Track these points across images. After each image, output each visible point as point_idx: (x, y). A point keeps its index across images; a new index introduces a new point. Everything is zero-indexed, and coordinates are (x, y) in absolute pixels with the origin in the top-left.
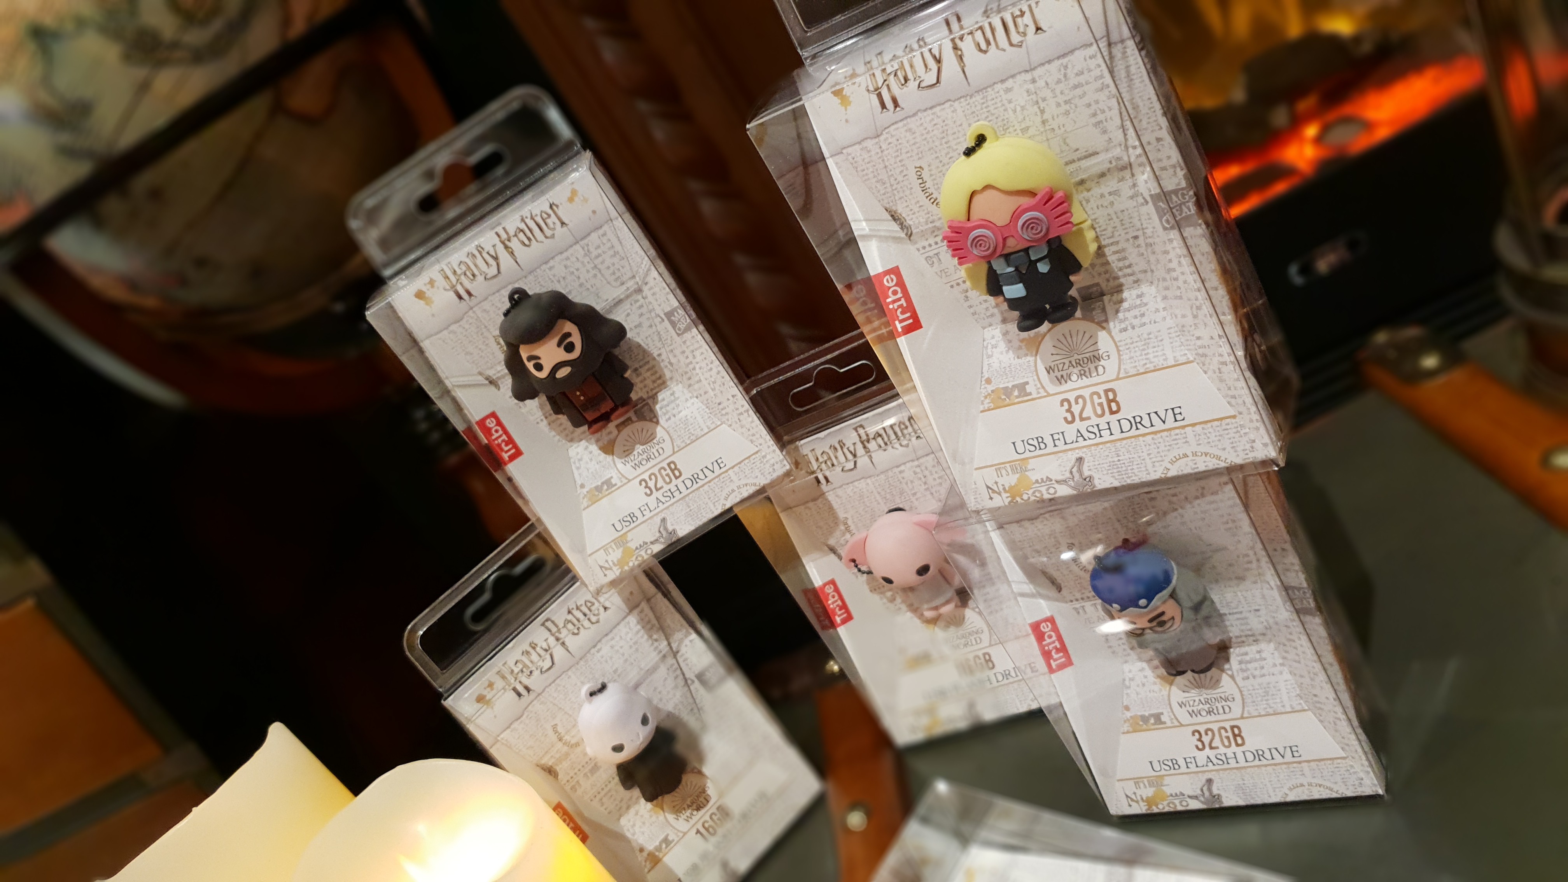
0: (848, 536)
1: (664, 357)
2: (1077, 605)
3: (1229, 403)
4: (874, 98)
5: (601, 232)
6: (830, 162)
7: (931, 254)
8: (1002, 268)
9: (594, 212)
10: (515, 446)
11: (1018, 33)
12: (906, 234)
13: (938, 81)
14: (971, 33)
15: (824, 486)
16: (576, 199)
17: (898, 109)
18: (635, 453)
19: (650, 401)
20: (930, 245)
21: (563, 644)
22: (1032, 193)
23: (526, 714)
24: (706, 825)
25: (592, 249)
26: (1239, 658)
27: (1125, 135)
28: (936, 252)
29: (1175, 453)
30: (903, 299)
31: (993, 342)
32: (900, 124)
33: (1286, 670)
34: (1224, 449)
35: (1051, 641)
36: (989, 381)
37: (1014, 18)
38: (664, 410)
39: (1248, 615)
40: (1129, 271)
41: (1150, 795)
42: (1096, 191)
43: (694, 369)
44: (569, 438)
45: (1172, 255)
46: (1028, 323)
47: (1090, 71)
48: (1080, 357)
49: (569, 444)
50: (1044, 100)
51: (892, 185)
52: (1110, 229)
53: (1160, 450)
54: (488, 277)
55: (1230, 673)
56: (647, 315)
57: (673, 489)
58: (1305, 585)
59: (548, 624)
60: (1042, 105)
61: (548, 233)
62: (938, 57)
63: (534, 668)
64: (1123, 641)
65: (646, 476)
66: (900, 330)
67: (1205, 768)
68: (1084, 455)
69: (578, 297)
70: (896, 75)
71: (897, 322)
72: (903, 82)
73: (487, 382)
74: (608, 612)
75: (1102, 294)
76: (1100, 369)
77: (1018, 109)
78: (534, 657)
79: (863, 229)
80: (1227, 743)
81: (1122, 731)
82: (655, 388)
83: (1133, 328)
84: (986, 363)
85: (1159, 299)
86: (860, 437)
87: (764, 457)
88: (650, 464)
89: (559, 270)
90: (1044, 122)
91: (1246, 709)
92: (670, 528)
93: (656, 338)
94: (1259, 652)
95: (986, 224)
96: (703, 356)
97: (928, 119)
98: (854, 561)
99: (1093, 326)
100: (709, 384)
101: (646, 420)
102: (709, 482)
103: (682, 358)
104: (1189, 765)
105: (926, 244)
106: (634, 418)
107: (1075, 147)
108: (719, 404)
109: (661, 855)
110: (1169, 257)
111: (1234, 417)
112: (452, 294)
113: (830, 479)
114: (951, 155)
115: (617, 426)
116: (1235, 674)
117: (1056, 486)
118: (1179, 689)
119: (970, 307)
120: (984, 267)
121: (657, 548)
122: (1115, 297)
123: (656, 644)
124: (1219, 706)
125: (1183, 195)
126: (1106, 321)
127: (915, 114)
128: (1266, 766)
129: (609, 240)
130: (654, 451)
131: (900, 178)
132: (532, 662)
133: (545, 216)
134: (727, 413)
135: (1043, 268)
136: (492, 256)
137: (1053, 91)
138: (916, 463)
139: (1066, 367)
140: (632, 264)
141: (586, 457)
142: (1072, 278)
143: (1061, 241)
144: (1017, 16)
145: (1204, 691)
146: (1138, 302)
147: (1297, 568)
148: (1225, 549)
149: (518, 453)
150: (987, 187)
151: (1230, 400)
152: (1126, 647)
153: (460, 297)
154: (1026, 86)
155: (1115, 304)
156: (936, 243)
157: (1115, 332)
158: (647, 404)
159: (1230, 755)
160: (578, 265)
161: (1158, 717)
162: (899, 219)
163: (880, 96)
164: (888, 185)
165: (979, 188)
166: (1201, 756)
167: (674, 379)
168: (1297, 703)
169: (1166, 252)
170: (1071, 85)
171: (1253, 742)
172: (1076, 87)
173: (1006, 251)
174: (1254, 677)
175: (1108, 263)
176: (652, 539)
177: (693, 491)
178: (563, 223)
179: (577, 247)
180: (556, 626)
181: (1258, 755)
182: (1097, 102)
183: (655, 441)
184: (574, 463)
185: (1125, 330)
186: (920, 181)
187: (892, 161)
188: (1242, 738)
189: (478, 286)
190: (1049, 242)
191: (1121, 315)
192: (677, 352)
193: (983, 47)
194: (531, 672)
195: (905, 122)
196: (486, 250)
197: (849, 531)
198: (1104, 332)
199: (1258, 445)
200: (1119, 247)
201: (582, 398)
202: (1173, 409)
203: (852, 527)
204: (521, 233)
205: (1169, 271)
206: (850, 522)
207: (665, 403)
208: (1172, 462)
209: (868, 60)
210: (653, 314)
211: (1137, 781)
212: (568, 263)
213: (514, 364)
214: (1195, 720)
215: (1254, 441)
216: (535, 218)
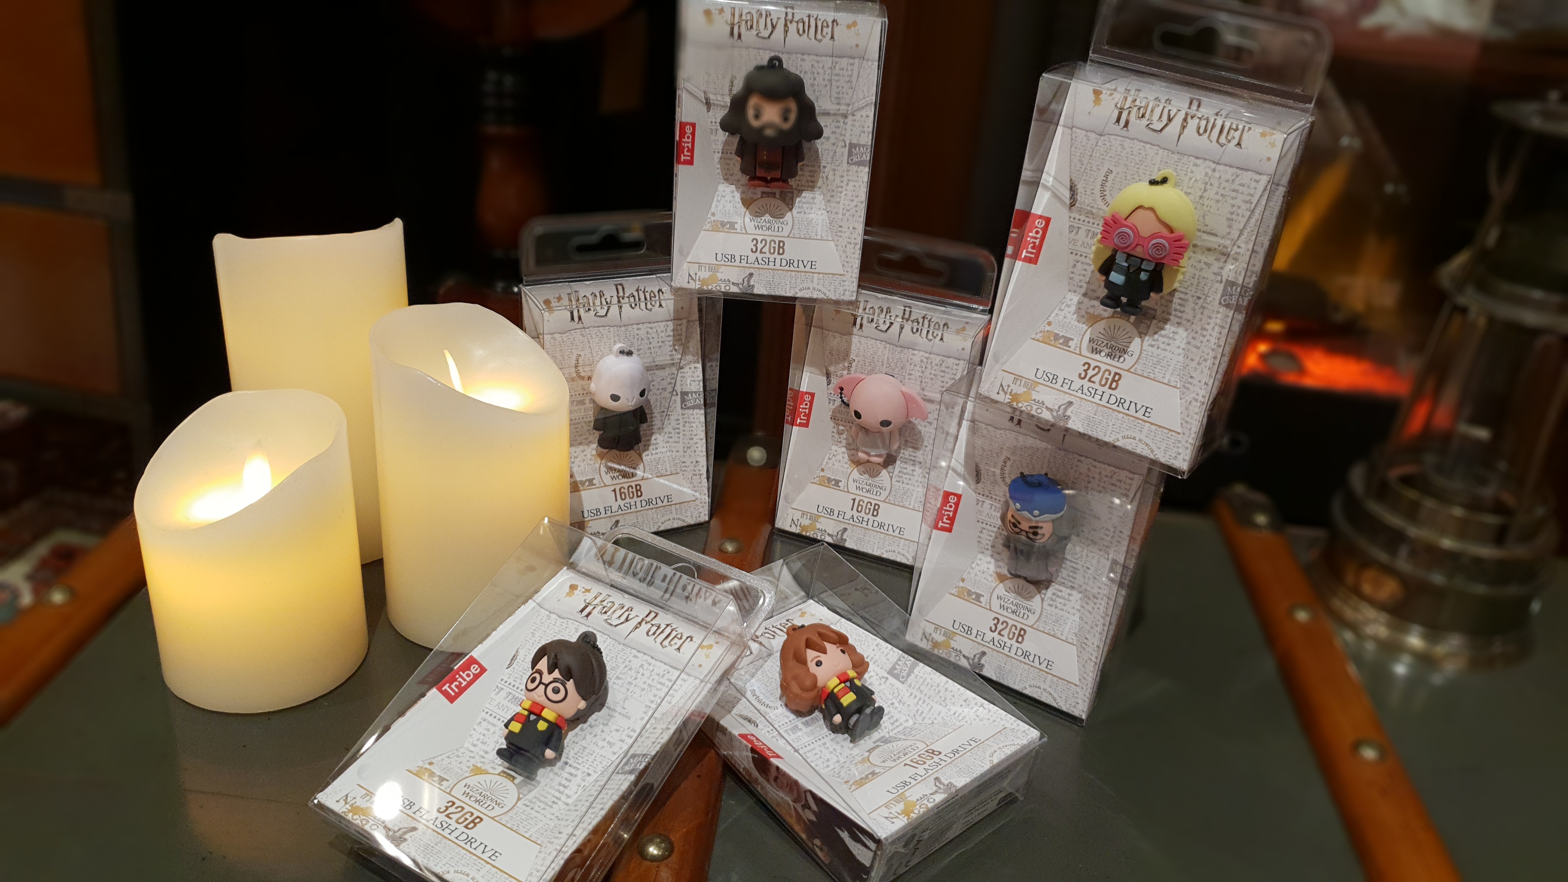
0: (845, 372)
1: (826, 170)
2: (981, 498)
3: (1181, 424)
4: (1116, 113)
5: (852, 61)
6: (1060, 129)
7: (1076, 225)
8: (1121, 260)
9: (857, 46)
10: (692, 157)
11: (1226, 138)
12: (1071, 203)
13: (1161, 130)
14: (1200, 118)
15: (856, 330)
16: (853, 29)
17: (1125, 129)
18: (763, 218)
19: (795, 192)
20: (1079, 220)
21: (621, 307)
22: (1171, 230)
23: (568, 334)
24: (622, 490)
25: (837, 68)
26: (1055, 591)
27: (1239, 237)
28: (1079, 226)
29: (1129, 433)
30: (1038, 240)
31: (1069, 303)
32: (1120, 138)
33: (1078, 614)
34: (1159, 448)
35: (949, 509)
36: (1049, 324)
37: (1230, 128)
38: (800, 204)
39: (1080, 567)
40: (1179, 314)
41: (939, 641)
42: (1199, 256)
43: (841, 192)
44: (726, 177)
45: (1212, 321)
46: (1108, 302)
47: (1249, 187)
48: (1115, 344)
49: (723, 181)
50: (1211, 185)
51: (1086, 169)
52: (1189, 283)
53: (1122, 426)
54: (759, 35)
55: (1043, 596)
56: (838, 136)
57: (772, 259)
58: (1131, 567)
59: (620, 288)
60: (1208, 187)
61: (819, 36)
62: (1171, 117)
63: (592, 308)
64: (991, 538)
65: (759, 238)
66: (1023, 256)
67: (987, 644)
68: (1075, 402)
69: (809, 93)
70: (1139, 109)
71: (1025, 251)
72: (1140, 116)
73: (704, 101)
74: (661, 309)
75: (1154, 318)
76: (1122, 359)
77: (1194, 179)
78: (598, 302)
79: (1049, 182)
80: (1011, 636)
81: (950, 591)
82: (805, 186)
83: (1158, 348)
84: (1056, 312)
85: (1185, 341)
86: (904, 314)
87: (844, 281)
88: (767, 233)
89: (807, 66)
90: (1201, 197)
91: (1037, 623)
92: (752, 283)
93: (831, 154)
94: (1069, 595)
95: (1134, 229)
96: (854, 189)
97: (1138, 147)
98: (842, 389)
99: (1135, 332)
100: (844, 209)
101: (784, 202)
102: (798, 272)
103: (838, 179)
104: (978, 636)
105: (1077, 217)
106: (778, 196)
107: (1207, 223)
108: (840, 227)
109: (581, 488)
110: (1209, 321)
111: (1179, 433)
112: (728, 28)
113: (864, 328)
114: (1135, 177)
115: (763, 193)
116: (1045, 599)
117: (1044, 410)
118: (1005, 587)
119: (1072, 273)
120: (1108, 253)
121: (734, 289)
122: (1161, 324)
123: (674, 352)
124: (1023, 612)
125: (1246, 291)
126: (1146, 334)
127: (1133, 139)
128: (1025, 663)
129: (852, 70)
130: (776, 226)
131: (1094, 168)
132: (594, 304)
133: (825, 24)
134: (841, 236)
135: (1143, 276)
136: (772, 24)
137: (1220, 184)
138: (927, 355)
139: (1103, 345)
140: (855, 96)
141: (728, 198)
142: (1152, 294)
143: (1162, 268)
144: (1233, 129)
145: (1019, 598)
146: (1171, 335)
147: (1135, 554)
148: (1099, 518)
149: (690, 162)
150: (1151, 209)
151: (1184, 423)
152: (990, 543)
153: (732, 34)
154: (1208, 170)
155: (1157, 328)
156: (1084, 221)
157: (1146, 343)
158: (792, 193)
159: (1008, 645)
160: (821, 71)
161: (978, 596)
162: (1074, 191)
163: (1120, 114)
164: (1084, 167)
165: (1146, 206)
166: (989, 635)
167: (821, 190)
168: (1071, 637)
169: (1210, 318)
170: (1232, 188)
171: (1028, 645)
172: (1234, 191)
173: (1132, 253)
174: (1056, 607)
175: (1171, 302)
176: (735, 282)
177: (783, 270)
178: (832, 37)
179: (830, 59)
180: (624, 293)
181: (1026, 654)
182: (1239, 207)
183: (781, 220)
184: (718, 196)
185: (1152, 346)
186: (1105, 179)
187: (1098, 155)
188: (1023, 639)
189: (749, 36)
190: (1157, 264)
191: (1156, 336)
192: (838, 173)
193: (1201, 131)
194: (589, 309)
195: (1123, 139)
196: (772, 17)
197: (849, 370)
198: (1140, 339)
199: (1181, 457)
200: (1186, 297)
201: (765, 157)
202: (1147, 408)
203: (853, 369)
204: (802, 24)
205: (1203, 329)
206: (854, 364)
207: (805, 200)
208: (1124, 437)
209: (1128, 88)
210: (842, 138)
211: (937, 627)
212: (816, 65)
213: (738, 104)
214: (1001, 611)
215: (1180, 454)
216: (818, 22)
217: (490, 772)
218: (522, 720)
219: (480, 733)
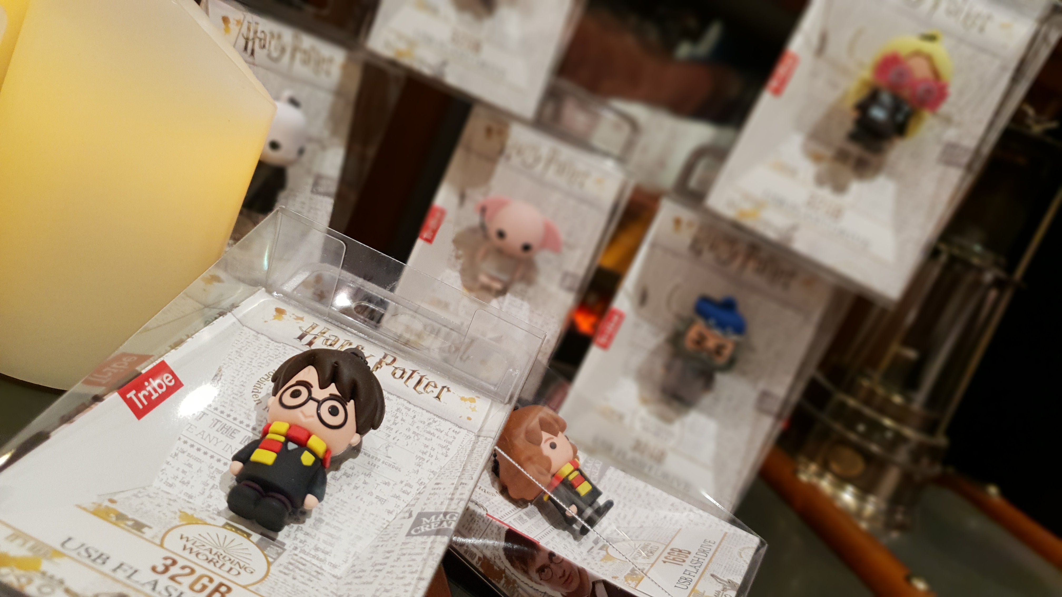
15: (502, 160)
22: (938, 79)
35: (610, 328)
63: (266, 47)
78: (274, 43)
98: (484, 209)
132: (270, 43)
180: (299, 47)
217: (208, 522)
218: (278, 448)
219: (178, 469)
